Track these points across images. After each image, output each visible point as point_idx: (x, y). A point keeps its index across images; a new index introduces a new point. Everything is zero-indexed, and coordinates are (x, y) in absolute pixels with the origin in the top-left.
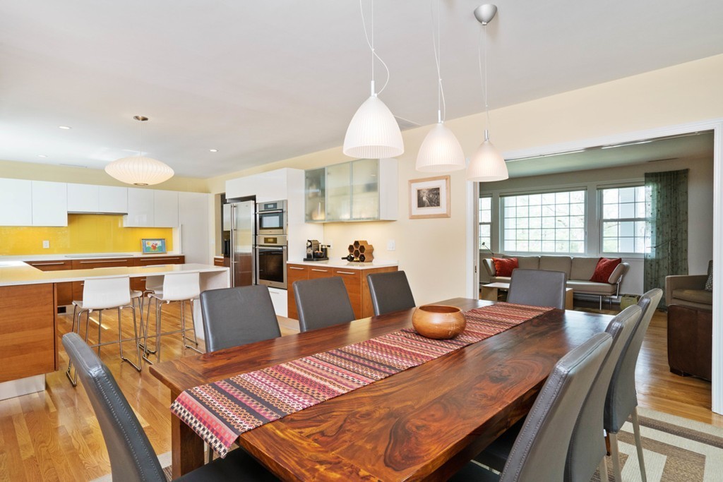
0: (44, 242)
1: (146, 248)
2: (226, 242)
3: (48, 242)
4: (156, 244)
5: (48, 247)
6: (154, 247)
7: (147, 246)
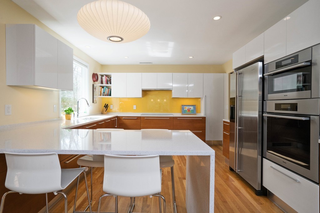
0: (134, 106)
1: (184, 111)
2: (232, 107)
3: (135, 106)
4: (190, 109)
5: (135, 109)
6: (189, 110)
7: (185, 109)
